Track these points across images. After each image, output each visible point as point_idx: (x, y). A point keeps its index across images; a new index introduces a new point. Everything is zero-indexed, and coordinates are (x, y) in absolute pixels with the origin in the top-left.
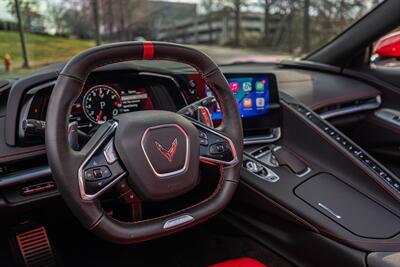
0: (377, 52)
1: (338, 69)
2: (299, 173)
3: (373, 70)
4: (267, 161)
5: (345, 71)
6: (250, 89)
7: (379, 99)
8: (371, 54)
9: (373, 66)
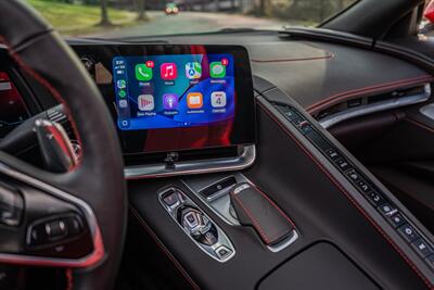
0: (428, 16)
1: (368, 41)
2: (274, 244)
3: (422, 43)
4: (224, 209)
5: (380, 44)
6: (198, 75)
7: (428, 88)
8: (419, 19)
9: (422, 37)
